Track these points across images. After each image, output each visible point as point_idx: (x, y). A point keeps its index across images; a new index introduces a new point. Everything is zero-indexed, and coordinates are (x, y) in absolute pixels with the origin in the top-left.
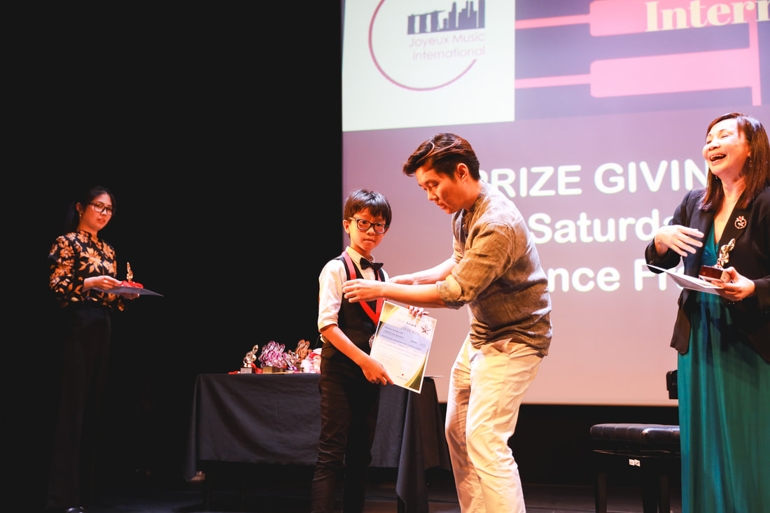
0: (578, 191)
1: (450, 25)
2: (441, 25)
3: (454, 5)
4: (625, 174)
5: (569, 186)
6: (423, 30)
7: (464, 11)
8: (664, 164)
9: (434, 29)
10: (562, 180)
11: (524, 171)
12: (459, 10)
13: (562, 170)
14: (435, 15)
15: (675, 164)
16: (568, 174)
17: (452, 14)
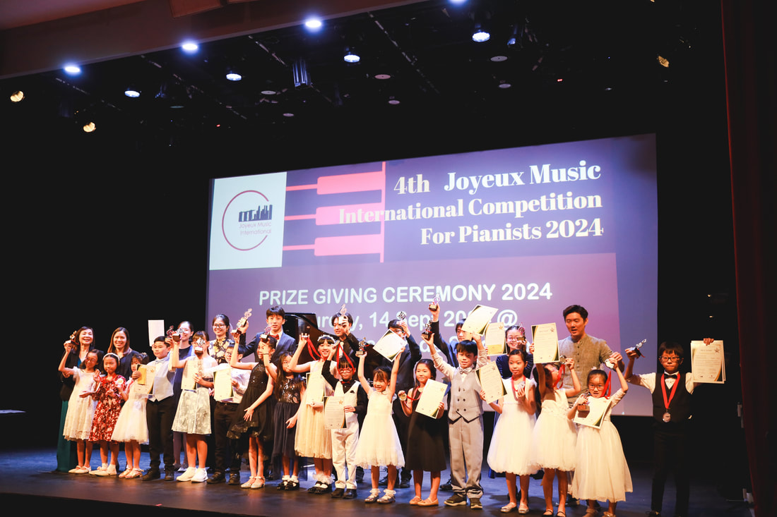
0: (306, 303)
1: (257, 218)
2: (253, 218)
3: (259, 207)
4: (326, 295)
5: (303, 300)
6: (245, 220)
7: (263, 210)
8: (342, 290)
9: (250, 220)
10: (300, 297)
11: (284, 292)
12: (261, 210)
13: (300, 292)
14: (251, 212)
15: (347, 290)
16: (303, 294)
17: (258, 212)
